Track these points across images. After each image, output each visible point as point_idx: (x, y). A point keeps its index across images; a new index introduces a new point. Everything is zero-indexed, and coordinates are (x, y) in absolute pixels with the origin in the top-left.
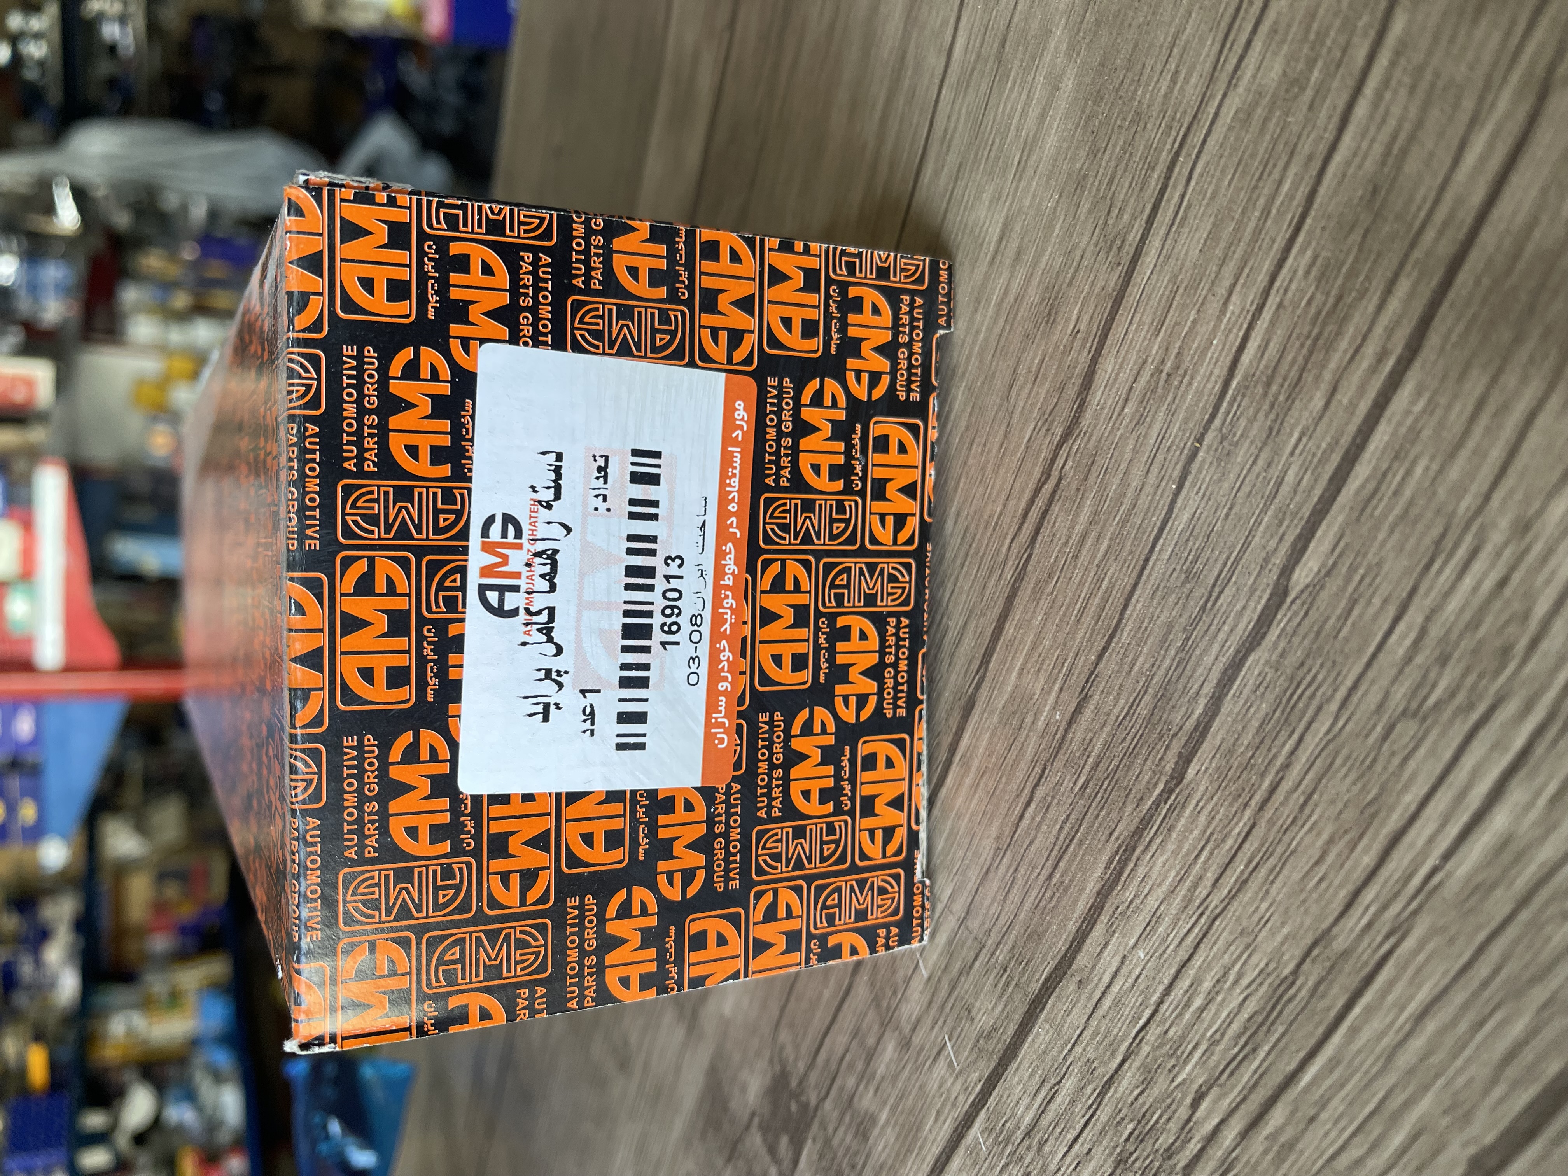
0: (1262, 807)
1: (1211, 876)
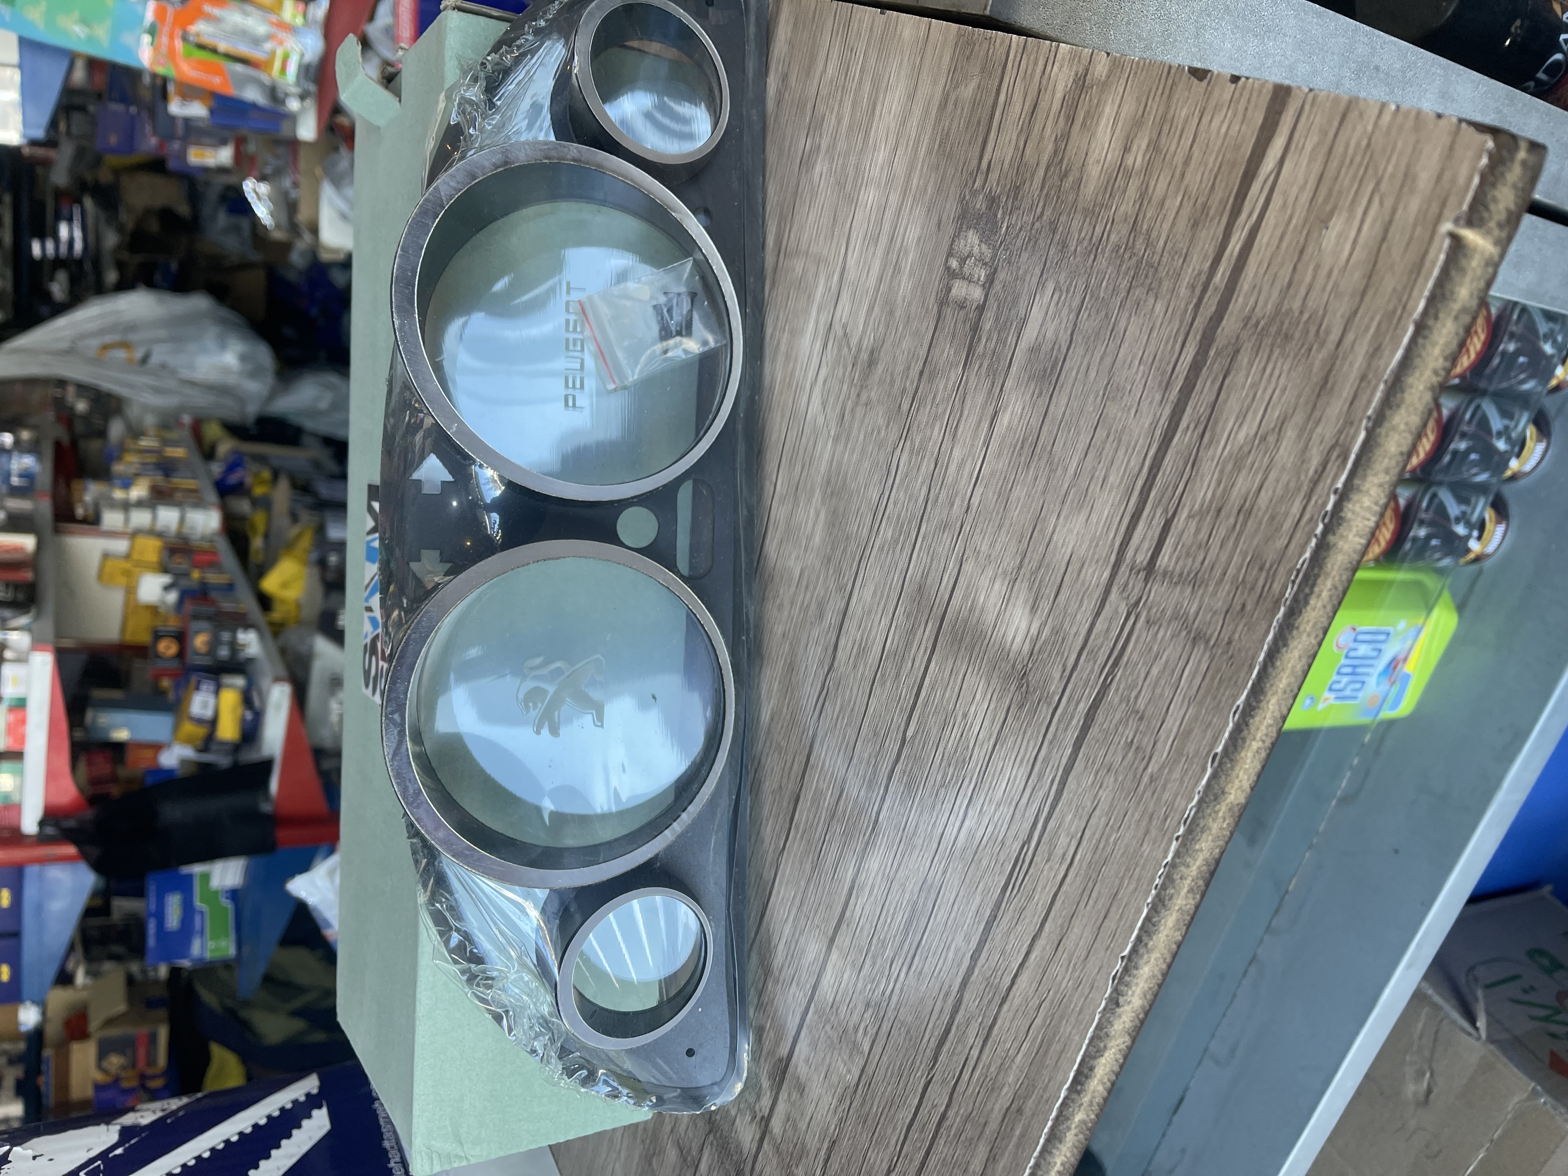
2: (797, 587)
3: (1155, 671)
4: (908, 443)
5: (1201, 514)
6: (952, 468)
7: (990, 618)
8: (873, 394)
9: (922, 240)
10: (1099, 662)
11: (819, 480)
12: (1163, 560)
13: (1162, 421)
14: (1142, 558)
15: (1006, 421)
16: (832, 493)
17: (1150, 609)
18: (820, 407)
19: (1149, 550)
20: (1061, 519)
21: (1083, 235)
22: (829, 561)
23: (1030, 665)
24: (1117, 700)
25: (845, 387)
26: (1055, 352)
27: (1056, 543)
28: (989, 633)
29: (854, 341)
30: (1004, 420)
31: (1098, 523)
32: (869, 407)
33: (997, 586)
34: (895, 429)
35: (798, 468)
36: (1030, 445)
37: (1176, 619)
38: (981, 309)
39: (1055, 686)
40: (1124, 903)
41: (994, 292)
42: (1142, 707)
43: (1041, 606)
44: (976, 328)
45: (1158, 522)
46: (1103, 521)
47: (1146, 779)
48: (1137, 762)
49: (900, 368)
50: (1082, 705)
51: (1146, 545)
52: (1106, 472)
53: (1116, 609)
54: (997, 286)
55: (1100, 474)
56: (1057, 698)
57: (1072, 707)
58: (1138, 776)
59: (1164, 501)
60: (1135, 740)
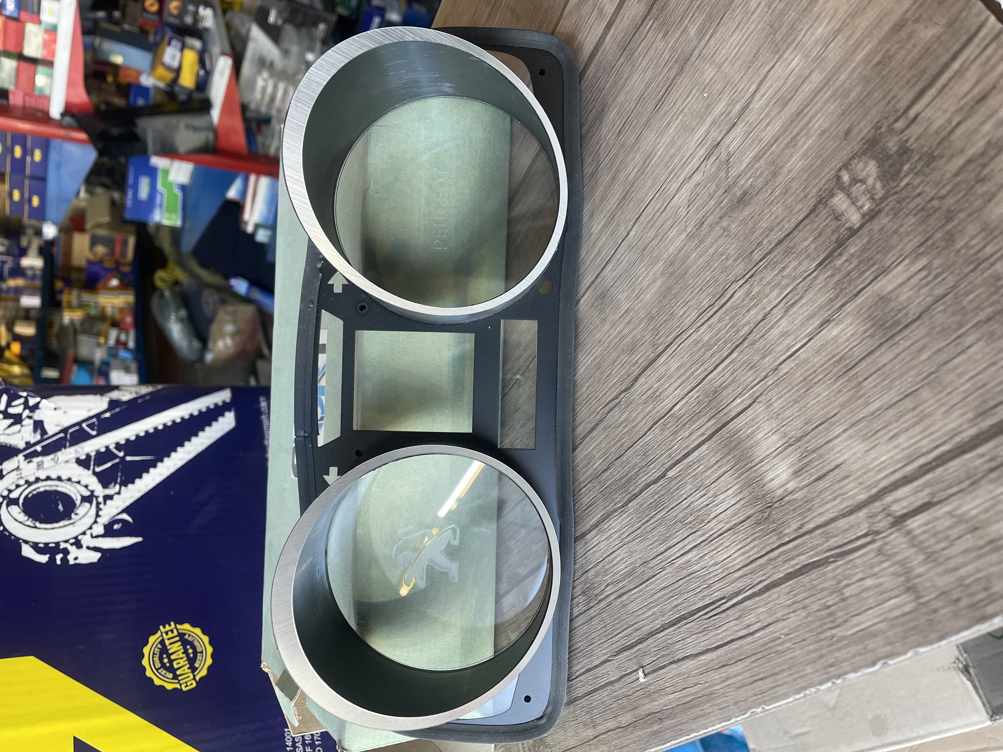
0: (644, 524)
1: (627, 534)
2: (621, 317)
3: (869, 582)
4: (747, 286)
5: (961, 520)
6: (775, 332)
7: (761, 452)
8: (733, 226)
9: (826, 136)
10: (829, 543)
11: (665, 256)
12: (914, 523)
13: (965, 434)
14: (898, 509)
15: (834, 332)
16: (672, 274)
17: (886, 544)
18: (685, 202)
19: (905, 508)
20: (846, 435)
21: (973, 242)
22: (652, 318)
23: (776, 505)
24: (830, 575)
25: (712, 203)
26: (900, 315)
27: (834, 447)
28: (756, 461)
29: (734, 173)
30: (832, 331)
31: (874, 459)
32: (726, 233)
33: (775, 437)
34: (741, 266)
35: (651, 234)
36: (847, 365)
37: (902, 566)
38: (853, 232)
39: (790, 530)
40: (778, 683)
41: (870, 227)
42: (847, 594)
43: (803, 476)
44: (841, 244)
45: (923, 497)
46: (877, 462)
47: (828, 634)
48: (827, 620)
49: (764, 224)
50: (803, 558)
51: (904, 503)
52: (898, 432)
53: (859, 523)
54: (875, 225)
55: (894, 429)
56: (787, 539)
57: (795, 553)
58: (825, 627)
59: (936, 488)
60: (832, 608)
